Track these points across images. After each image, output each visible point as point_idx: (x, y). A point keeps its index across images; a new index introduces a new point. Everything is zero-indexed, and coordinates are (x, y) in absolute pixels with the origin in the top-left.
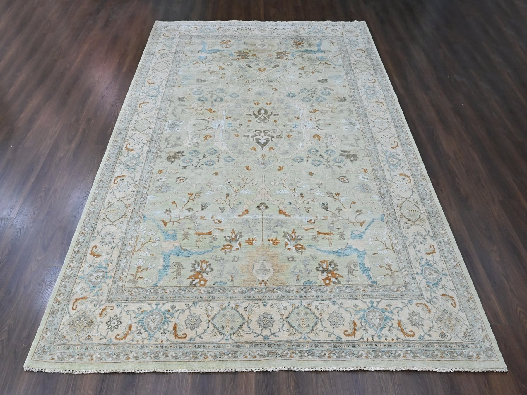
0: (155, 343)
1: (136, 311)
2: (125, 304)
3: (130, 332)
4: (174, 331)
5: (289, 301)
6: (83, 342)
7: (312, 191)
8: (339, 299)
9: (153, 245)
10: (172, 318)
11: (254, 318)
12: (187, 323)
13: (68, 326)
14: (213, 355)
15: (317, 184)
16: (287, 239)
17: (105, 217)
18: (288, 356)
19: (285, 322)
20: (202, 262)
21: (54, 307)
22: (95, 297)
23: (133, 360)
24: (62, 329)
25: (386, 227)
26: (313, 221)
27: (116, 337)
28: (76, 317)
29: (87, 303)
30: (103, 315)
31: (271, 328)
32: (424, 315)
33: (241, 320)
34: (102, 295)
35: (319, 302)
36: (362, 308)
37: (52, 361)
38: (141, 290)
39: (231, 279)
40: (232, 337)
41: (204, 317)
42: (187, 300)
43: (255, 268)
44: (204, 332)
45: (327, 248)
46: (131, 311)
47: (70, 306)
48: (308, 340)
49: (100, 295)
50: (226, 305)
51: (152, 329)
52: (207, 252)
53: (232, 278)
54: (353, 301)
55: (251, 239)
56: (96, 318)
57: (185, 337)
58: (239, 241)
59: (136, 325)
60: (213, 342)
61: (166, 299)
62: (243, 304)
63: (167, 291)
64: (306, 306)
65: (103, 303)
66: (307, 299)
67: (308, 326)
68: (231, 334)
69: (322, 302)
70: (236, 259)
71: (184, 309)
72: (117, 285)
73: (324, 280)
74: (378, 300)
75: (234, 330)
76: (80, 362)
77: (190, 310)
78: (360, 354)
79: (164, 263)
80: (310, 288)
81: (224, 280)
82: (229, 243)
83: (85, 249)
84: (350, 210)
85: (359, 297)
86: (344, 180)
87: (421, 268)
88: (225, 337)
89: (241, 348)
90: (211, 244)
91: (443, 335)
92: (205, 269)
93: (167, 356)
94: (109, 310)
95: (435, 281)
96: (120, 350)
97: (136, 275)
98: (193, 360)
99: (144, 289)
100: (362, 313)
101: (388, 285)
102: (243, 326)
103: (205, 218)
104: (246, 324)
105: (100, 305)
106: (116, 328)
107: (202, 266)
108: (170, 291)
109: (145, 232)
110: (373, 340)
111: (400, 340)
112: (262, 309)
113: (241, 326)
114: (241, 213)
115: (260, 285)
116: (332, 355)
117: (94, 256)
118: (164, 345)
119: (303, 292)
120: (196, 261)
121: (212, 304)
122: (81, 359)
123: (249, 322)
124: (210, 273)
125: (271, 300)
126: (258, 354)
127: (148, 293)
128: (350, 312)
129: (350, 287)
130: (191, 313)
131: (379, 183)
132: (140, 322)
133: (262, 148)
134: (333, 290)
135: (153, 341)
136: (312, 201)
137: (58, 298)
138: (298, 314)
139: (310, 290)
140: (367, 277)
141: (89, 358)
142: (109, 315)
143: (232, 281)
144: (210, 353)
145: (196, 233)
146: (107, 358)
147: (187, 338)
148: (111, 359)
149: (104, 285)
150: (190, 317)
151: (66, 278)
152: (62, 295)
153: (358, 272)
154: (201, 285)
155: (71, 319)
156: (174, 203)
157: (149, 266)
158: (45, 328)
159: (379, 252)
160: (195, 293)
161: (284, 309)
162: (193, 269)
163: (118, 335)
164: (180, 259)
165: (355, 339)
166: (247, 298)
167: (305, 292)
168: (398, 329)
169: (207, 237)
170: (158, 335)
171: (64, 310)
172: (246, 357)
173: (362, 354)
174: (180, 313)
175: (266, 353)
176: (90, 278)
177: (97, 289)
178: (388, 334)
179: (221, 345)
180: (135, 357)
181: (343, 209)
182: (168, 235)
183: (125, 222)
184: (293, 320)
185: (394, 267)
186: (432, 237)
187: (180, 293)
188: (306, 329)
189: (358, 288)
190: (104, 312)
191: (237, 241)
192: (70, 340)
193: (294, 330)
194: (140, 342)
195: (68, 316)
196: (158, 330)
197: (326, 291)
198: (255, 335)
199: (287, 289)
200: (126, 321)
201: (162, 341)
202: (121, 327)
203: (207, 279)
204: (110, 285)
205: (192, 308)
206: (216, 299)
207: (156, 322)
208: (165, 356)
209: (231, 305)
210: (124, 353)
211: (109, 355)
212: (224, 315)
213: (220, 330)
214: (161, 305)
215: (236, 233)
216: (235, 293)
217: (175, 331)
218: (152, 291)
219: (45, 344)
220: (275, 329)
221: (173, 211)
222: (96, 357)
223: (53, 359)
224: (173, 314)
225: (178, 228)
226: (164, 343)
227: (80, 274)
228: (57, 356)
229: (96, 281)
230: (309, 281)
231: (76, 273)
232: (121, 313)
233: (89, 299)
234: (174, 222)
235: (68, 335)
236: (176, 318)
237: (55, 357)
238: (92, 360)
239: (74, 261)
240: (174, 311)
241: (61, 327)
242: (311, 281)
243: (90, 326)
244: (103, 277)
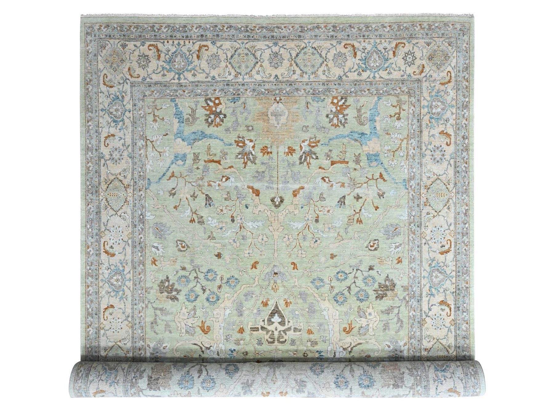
0: (370, 40)
2: (404, 77)
3: (394, 50)
4: (356, 51)
5: (254, 81)
6: (432, 41)
7: (220, 226)
8: (209, 82)
9: (390, 148)
10: (359, 64)
11: (286, 63)
12: (345, 58)
14: (320, 29)
15: (214, 238)
16: (252, 155)
17: (448, 186)
18: (257, 27)
19: (259, 59)
20: (338, 125)
21: (467, 73)
22: (434, 85)
23: (386, 25)
24: (453, 52)
25: (148, 171)
26: (224, 179)
27: (405, 45)
28: (444, 64)
29: (439, 79)
30: (421, 66)
31: (271, 53)
32: (135, 65)
33: (298, 61)
34: (428, 87)
35: (227, 79)
36: (189, 73)
37: (453, 23)
38: (392, 92)
39: (309, 105)
40: (304, 45)
41: (331, 64)
42: (348, 82)
43: (285, 117)
44: (329, 50)
45: (214, 143)
46: (397, 70)
47: (453, 75)
48: (240, 42)
49: (430, 88)
50: (312, 77)
51: (375, 53)
52: (334, 139)
53: (307, 106)
54: (196, 80)
55: (290, 154)
56: (427, 63)
57: (345, 45)
58: (302, 152)
59: (390, 57)
60: (321, 40)
61: (367, 83)
62: (296, 78)
63: (367, 92)
64: (239, 75)
65: (424, 79)
66: (238, 82)
67: (239, 55)
68: (306, 47)
69: (225, 79)
70: (304, 129)
71: (349, 72)
72: (416, 98)
73: (220, 103)
74: (173, 81)
75: (303, 51)
76: (429, 23)
77: (344, 72)
78: (198, 29)
79: (375, 124)
80: (234, 94)
81: (315, 104)
82: (313, 149)
83: (458, 142)
84: (181, 196)
85: (190, 84)
86: (182, 244)
87: (125, 118)
88: (310, 45)
89: (297, 35)
90: (331, 148)
91: (124, 46)
92: (334, 117)
93: (358, 28)
94: (418, 71)
95: (115, 103)
96: (398, 33)
97: (400, 110)
98: (337, 25)
99: (390, 93)
100: (189, 68)
101: (161, 98)
102: (295, 55)
103: (340, 184)
104: (293, 58)
105: (426, 76)
106: (407, 53)
107: (338, 120)
108: (365, 92)
109: (401, 165)
110: (184, 42)
111: (162, 41)
112: (279, 72)
113: (297, 56)
114: (301, 191)
115: (281, 98)
116: (221, 28)
117: (446, 133)
118: (362, 38)
119: (241, 90)
120: (344, 126)
121: (324, 78)
122: (430, 26)
123: (290, 60)
124: (329, 112)
125: (270, 82)
126: (282, 30)
127: (385, 89)
128: (200, 68)
129: (197, 95)
130: (343, 68)
131: (142, 240)
132: (387, 60)
134: (212, 92)
135: (372, 41)
136: (222, 210)
137: (467, 84)
138: (247, 67)
139: (234, 92)
140: (179, 106)
141: (423, 26)
142: (416, 66)
143: (308, 103)
144: (322, 31)
145: (347, 163)
147: (343, 44)
148: (405, 25)
149: (429, 99)
150: (343, 64)
152: (465, 87)
153: (186, 112)
154: (336, 98)
155: (449, 62)
156: (377, 208)
157: (389, 119)
158: (468, 52)
159: (161, 137)
160: (341, 89)
161: (259, 71)
162: (346, 117)
163: (403, 47)
164: (360, 129)
165: (200, 42)
166: (292, 83)
167: (239, 90)
168: (162, 51)
169: (336, 159)
170: (369, 47)
171: (458, 72)
172: (292, 27)
173: (196, 29)
174: (353, 68)
175: (276, 30)
176: (444, 106)
177: (434, 94)
178: (170, 47)
179: (314, 38)
180: (385, 27)
181: (189, 197)
182: (376, 160)
183: (425, 179)
184: (252, 61)
185: (150, 118)
186: (102, 157)
187: (355, 89)
188: (241, 52)
189: (189, 94)
190: (421, 69)
191: (304, 153)
192: (444, 42)
193: (251, 51)
194: (383, 41)
195: (453, 65)
196: (369, 51)
197: (219, 91)
198: (285, 47)
199: (256, 94)
200: (399, 61)
201: (364, 41)
202: (402, 55)
203: (331, 106)
204: (422, 98)
205: (342, 74)
206: (321, 84)
207: (373, 60)
208: (360, 28)
209: (307, 76)
210: (395, 30)
211: (407, 29)
212: (313, 66)
213: (316, 52)
214: (371, 77)
215: (305, 163)
216: (304, 89)
217: (354, 50)
218: (381, 92)
219: (464, 38)
220: (268, 52)
221: (376, 195)
222: (417, 27)
223: (453, 25)
224: (359, 67)
225: (367, 170)
226: (363, 40)
227: (454, 111)
228: (450, 27)
229: (436, 102)
230: (234, 103)
231: (458, 111)
232: (406, 68)
233: (438, 82)
234: (373, 179)
235: (447, 47)
236: (355, 64)
237: (451, 26)
238: (420, 25)
239: (464, 126)
240: (358, 71)
241: (455, 55)
242: (233, 103)
243: (430, 55)
244: (431, 107)
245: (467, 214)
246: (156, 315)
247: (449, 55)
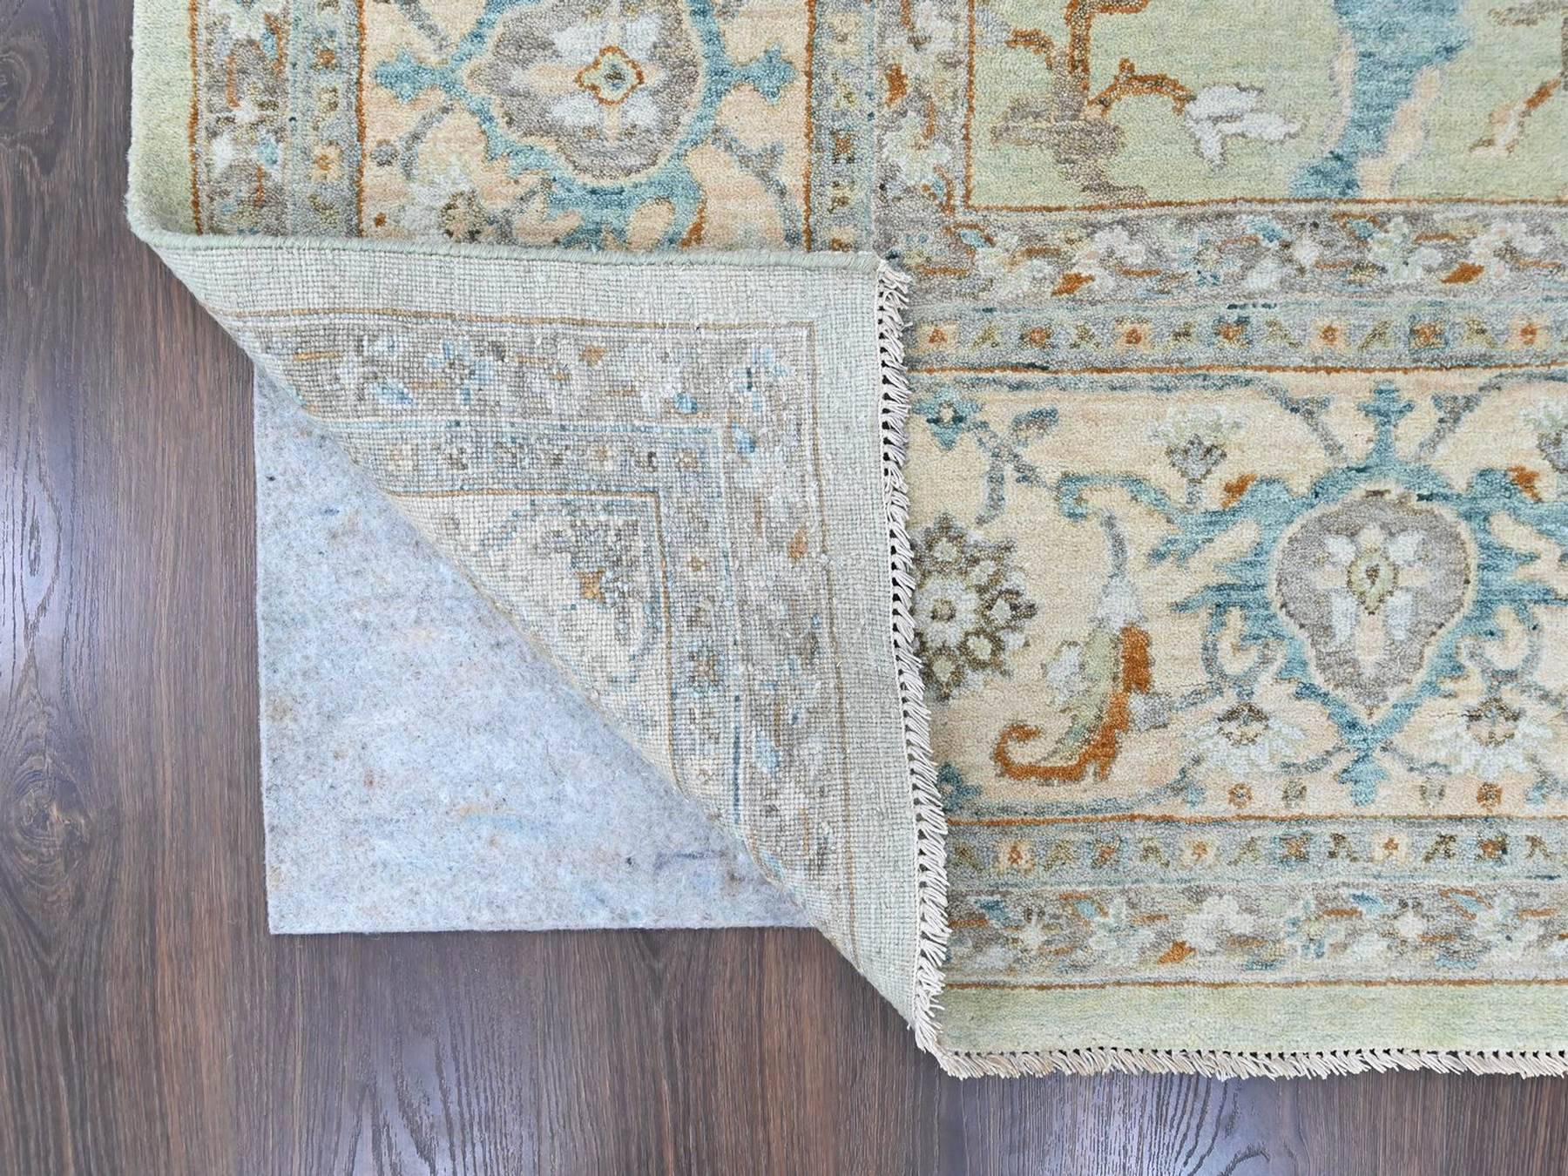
0: (1415, 807)
1: (1162, 474)
2: (1026, 403)
3: (1137, 703)
23: (1225, 966)
27: (1000, 756)
46: (1104, 480)
51: (1369, 672)
59: (1191, 630)
61: (1479, 346)
63: (1481, 251)
72: (869, 172)
93: (1554, 933)
96: (1078, 878)
106: (979, 665)
108: (1508, 252)
118: (1516, 834)
127: (1261, 278)
135: (1396, 795)
163: (1022, 732)
194: (1267, 799)
196: (1432, 688)
201: (1489, 793)
202: (1040, 653)
207: (1400, 600)
210: (1118, 908)
214: (1427, 414)
218: (1307, 251)
226: (1504, 807)
229: (611, 124)
232: (996, 502)
244: (683, 72)
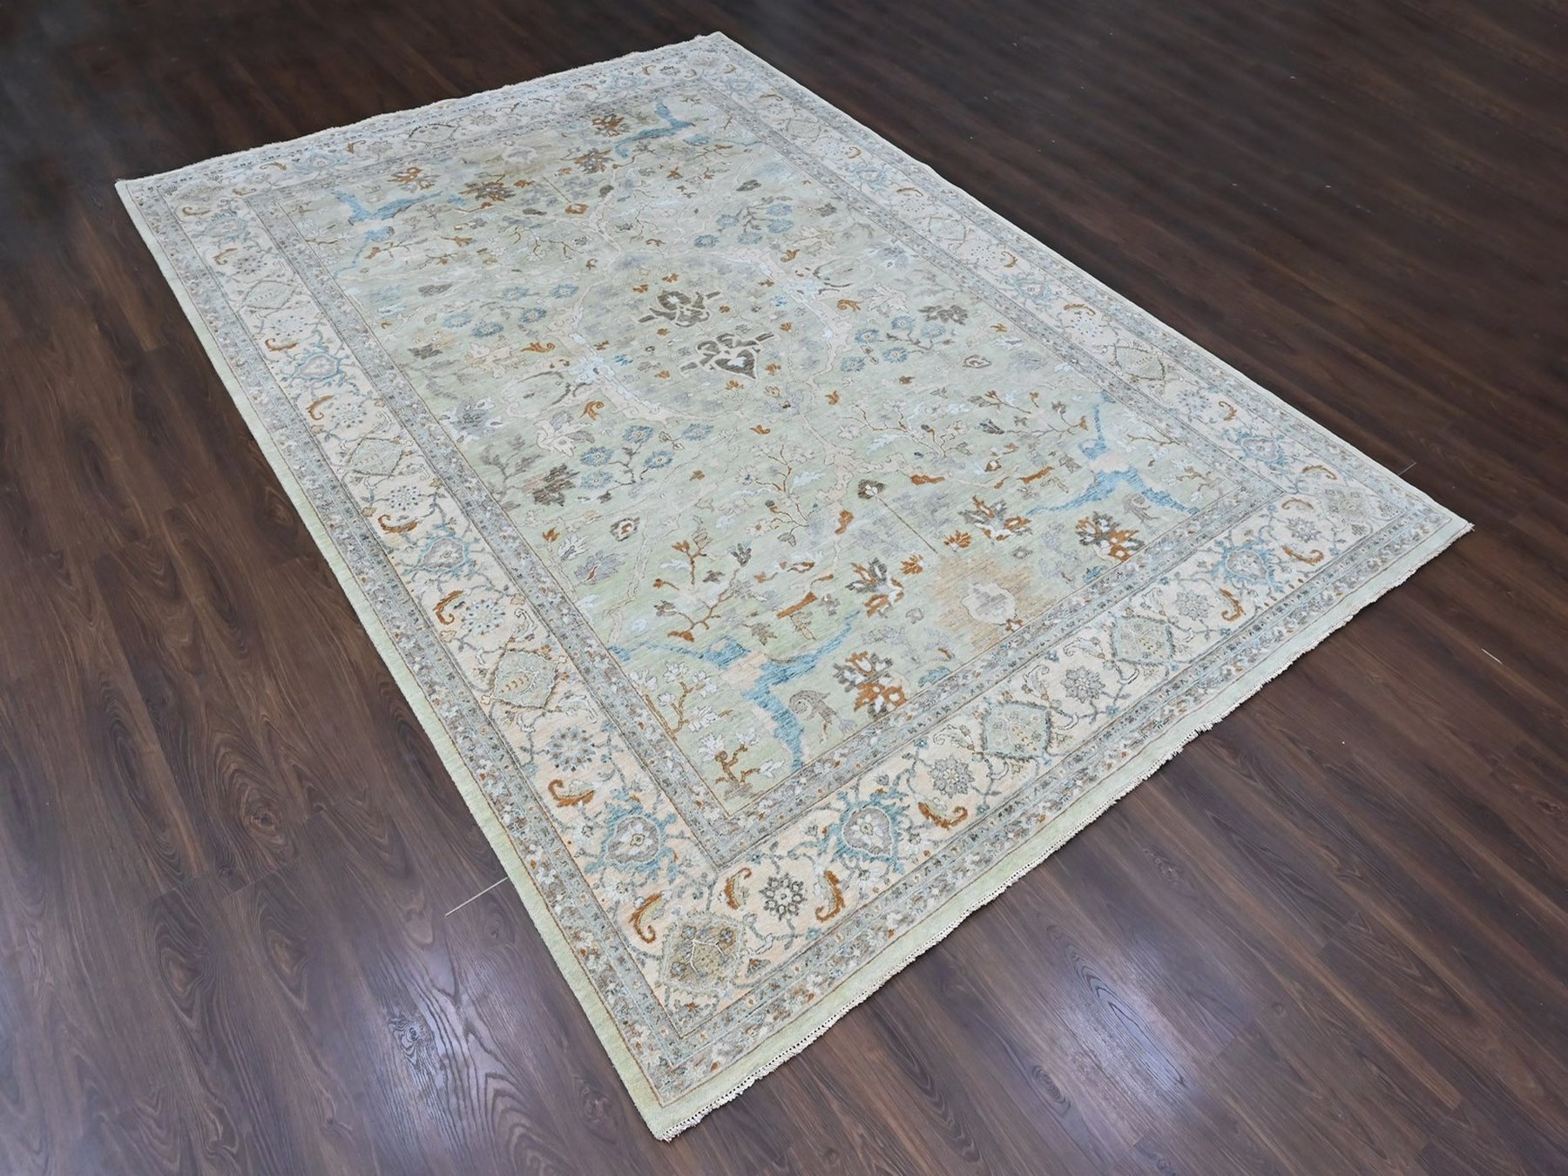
0: (915, 866)
1: (808, 838)
2: (769, 844)
3: (839, 886)
4: (931, 820)
5: (1089, 624)
6: (752, 981)
7: (939, 411)
8: (1167, 571)
9: (703, 692)
10: (901, 799)
11: (1058, 693)
12: (941, 787)
13: (675, 982)
14: (1049, 805)
15: (936, 393)
16: (979, 522)
17: (508, 708)
18: (1176, 713)
19: (1118, 664)
20: (852, 661)
21: (592, 972)
22: (677, 881)
23: (904, 928)
24: (668, 997)
26: (994, 465)
27: (818, 918)
28: (676, 950)
29: (671, 903)
30: (739, 900)
31: (1104, 690)
32: (1308, 516)
33: (1038, 713)
34: (689, 865)
35: (1139, 595)
36: (1214, 562)
37: (716, 1072)
38: (776, 796)
39: (944, 655)
40: (1054, 749)
41: (965, 755)
42: (896, 748)
43: (972, 609)
44: (992, 780)
45: (1063, 498)
46: (797, 847)
47: (635, 940)
48: (1182, 666)
49: (683, 868)
50: (982, 707)
51: (882, 847)
52: (843, 635)
53: (945, 652)
54: (1191, 560)
55: (910, 561)
56: (729, 918)
57: (965, 814)
58: (889, 577)
59: (838, 863)
60: (1026, 784)
61: (850, 775)
62: (1012, 683)
63: (837, 758)
64: (1125, 615)
65: (711, 877)
66: (1116, 603)
67: (1160, 645)
68: (1046, 748)
69: (1144, 592)
70: (917, 614)
71: (910, 767)
73: (1112, 554)
74: (1226, 534)
75: (1044, 737)
76: (787, 1021)
77: (922, 761)
79: (770, 713)
80: (1102, 582)
81: (934, 665)
82: (870, 595)
83: (531, 804)
84: (1041, 411)
85: (1192, 547)
86: (979, 364)
87: (1237, 446)
88: (1041, 761)
89: (1085, 758)
90: (835, 617)
91: (1357, 529)
92: (873, 669)
93: (965, 871)
94: (742, 882)
95: (1274, 456)
96: (856, 932)
97: (730, 774)
98: (1021, 841)
99: (781, 789)
100: (1221, 569)
101: (1216, 502)
102: (1053, 719)
103: (768, 576)
104: (1053, 712)
105: (710, 887)
106: (799, 902)
107: (860, 669)
108: (842, 755)
109: (654, 680)
110: (1275, 599)
111: (1311, 576)
112: (1056, 673)
113: (1049, 721)
114: (838, 525)
115: (1010, 632)
116: (1238, 664)
117: (574, 804)
118: (939, 857)
119: (1097, 596)
120: (836, 667)
121: (958, 720)
122: (782, 1015)
123: (1055, 705)
124: (891, 670)
125: (1056, 643)
126: (1125, 746)
127: (798, 791)
128: (1203, 580)
129: (1164, 540)
130: (930, 766)
131: (1044, 339)
132: (839, 854)
133: (751, 375)
134: (1143, 561)
135: (908, 867)
136: (957, 429)
137: (580, 945)
138: (1125, 636)
139: (1106, 585)
140: (1174, 509)
141: (800, 998)
142: (753, 891)
143: (950, 657)
144: (1041, 805)
145: (780, 616)
146: (843, 969)
147: (969, 813)
148: (852, 964)
149: (671, 843)
150: (936, 773)
151: (552, 894)
152: (582, 934)
153: (1155, 509)
154: (897, 704)
155: (666, 963)
156: (658, 583)
157: (742, 739)
159: (1155, 457)
160: (899, 725)
161: (1096, 644)
162: (847, 684)
163: (820, 910)
164: (798, 684)
165: (1249, 616)
166: (1011, 668)
167: (1101, 594)
168: (1293, 561)
169: (812, 606)
170: (905, 847)
171: (626, 957)
172: (1110, 766)
173: (1280, 632)
174: (908, 781)
175: (1136, 735)
176: (617, 853)
177: (664, 863)
178: (1287, 576)
179: (1047, 778)
180: (902, 921)
181: (1028, 416)
182: (719, 654)
183: (578, 689)
184: (1127, 652)
186: (1210, 389)
187: (869, 745)
188: (1161, 652)
189: (1177, 534)
190: (737, 893)
191: (884, 580)
192: (714, 1001)
193: (1146, 668)
194: (882, 887)
195: (651, 963)
196: (897, 841)
197: (1134, 570)
198: (1088, 720)
199: (1066, 606)
200: (808, 873)
201: (926, 853)
202: (810, 891)
203: (895, 684)
204: (688, 834)
205: (923, 754)
206: (952, 707)
207: (875, 829)
208: (961, 874)
209: (993, 701)
210: (870, 932)
211: (842, 959)
212: (997, 727)
213: (1018, 754)
214: (851, 792)
215: (866, 566)
216: (979, 674)
217: (934, 818)
218: (803, 780)
219: (657, 1054)
220: (1112, 687)
221: (675, 602)
222: (815, 984)
223: (715, 1066)
224: (895, 791)
225: (729, 628)
226: (932, 854)
227: (582, 862)
228: (720, 1053)
229: (643, 848)
230: (1088, 571)
231: (570, 866)
232: (778, 867)
233: (667, 895)
234: (703, 622)
235: (696, 996)
236: (910, 793)
237: (715, 1058)
238: (811, 996)
239: (532, 847)
240: (891, 784)
241: (660, 994)
242: (1091, 569)
243: (731, 943)
244: (653, 830)
245: (426, 688)
246: (937, 284)
247: (676, 979)
